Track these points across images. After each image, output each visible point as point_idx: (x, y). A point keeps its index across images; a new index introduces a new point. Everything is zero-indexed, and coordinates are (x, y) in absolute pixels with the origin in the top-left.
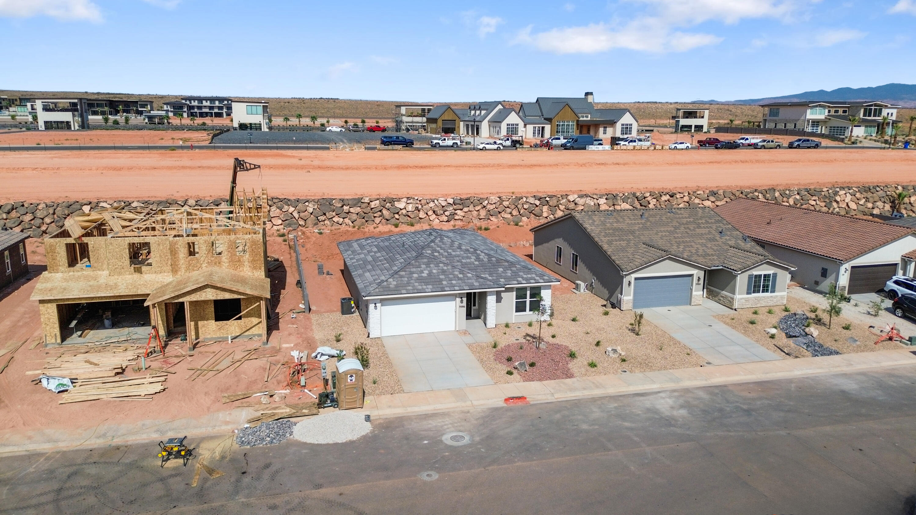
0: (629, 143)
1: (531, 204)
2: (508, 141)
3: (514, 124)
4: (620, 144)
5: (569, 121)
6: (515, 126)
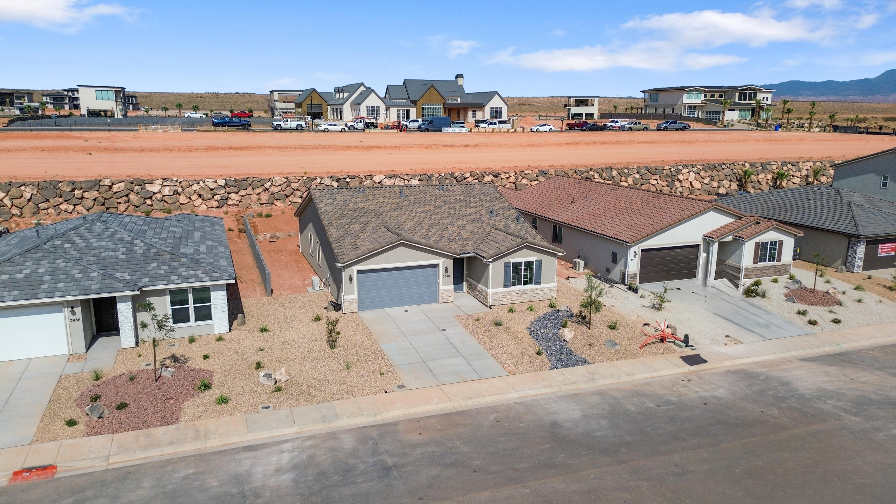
0: (488, 125)
1: (327, 185)
2: (361, 124)
3: (374, 106)
4: (479, 126)
5: (436, 104)
6: (375, 109)
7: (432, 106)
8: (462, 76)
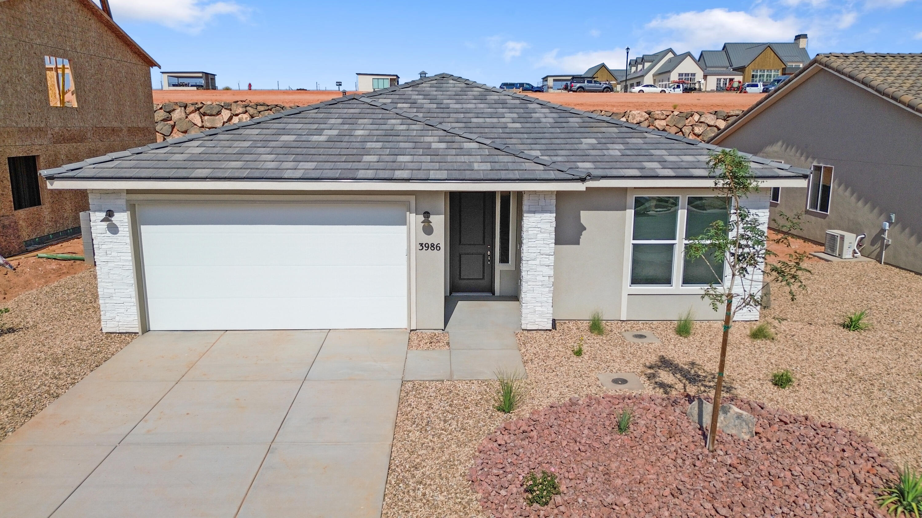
3: (688, 74)
6: (690, 77)
7: (766, 73)
8: (805, 36)
